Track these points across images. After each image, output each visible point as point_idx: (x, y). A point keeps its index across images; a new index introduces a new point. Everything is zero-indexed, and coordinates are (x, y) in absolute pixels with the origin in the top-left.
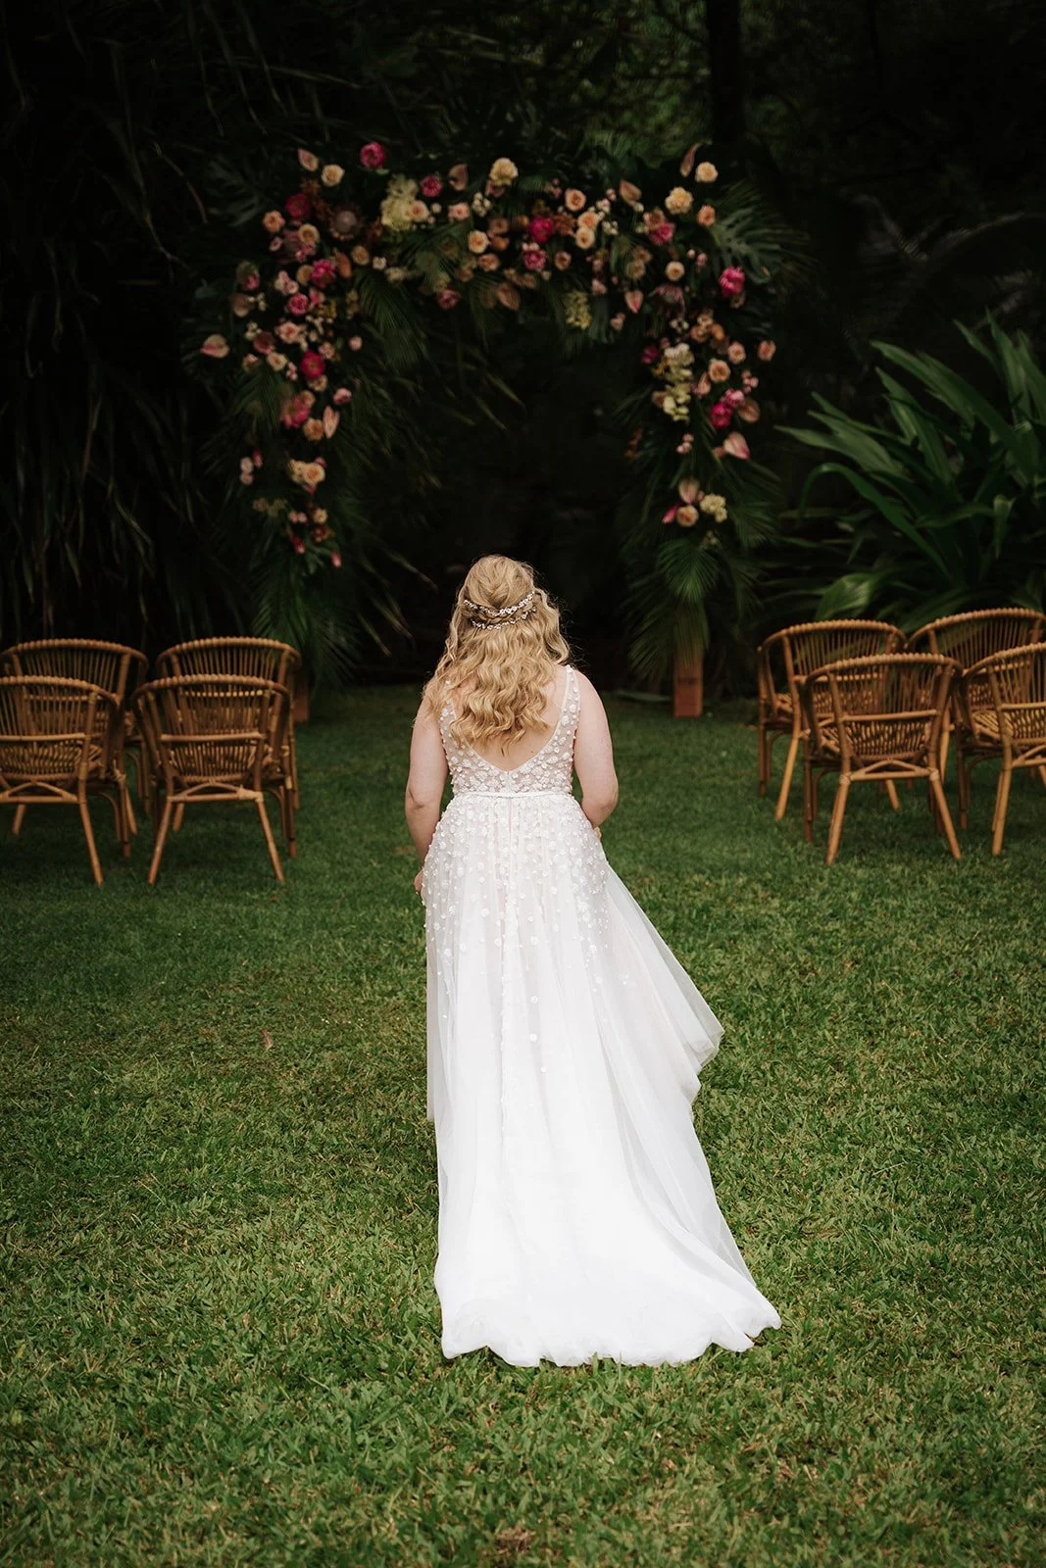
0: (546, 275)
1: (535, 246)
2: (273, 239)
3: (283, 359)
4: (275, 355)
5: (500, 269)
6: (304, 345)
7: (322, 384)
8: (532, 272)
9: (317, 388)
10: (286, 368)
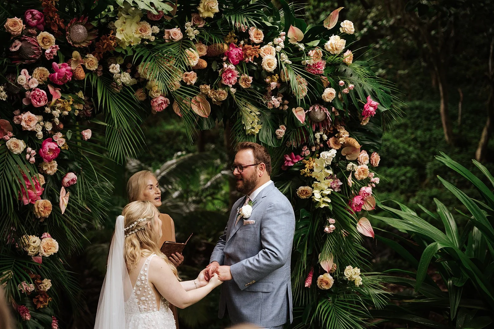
0: (233, 90)
1: (232, 67)
2: (13, 41)
3: (22, 144)
4: (14, 140)
5: (198, 84)
6: (40, 133)
7: (52, 168)
8: (224, 87)
9: (49, 172)
10: (25, 152)
